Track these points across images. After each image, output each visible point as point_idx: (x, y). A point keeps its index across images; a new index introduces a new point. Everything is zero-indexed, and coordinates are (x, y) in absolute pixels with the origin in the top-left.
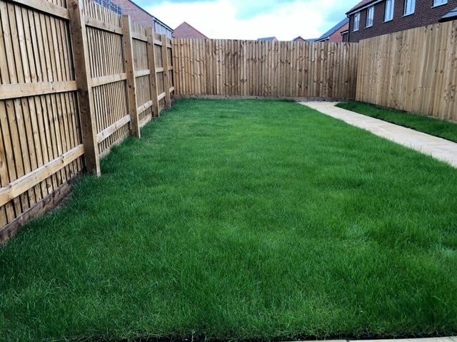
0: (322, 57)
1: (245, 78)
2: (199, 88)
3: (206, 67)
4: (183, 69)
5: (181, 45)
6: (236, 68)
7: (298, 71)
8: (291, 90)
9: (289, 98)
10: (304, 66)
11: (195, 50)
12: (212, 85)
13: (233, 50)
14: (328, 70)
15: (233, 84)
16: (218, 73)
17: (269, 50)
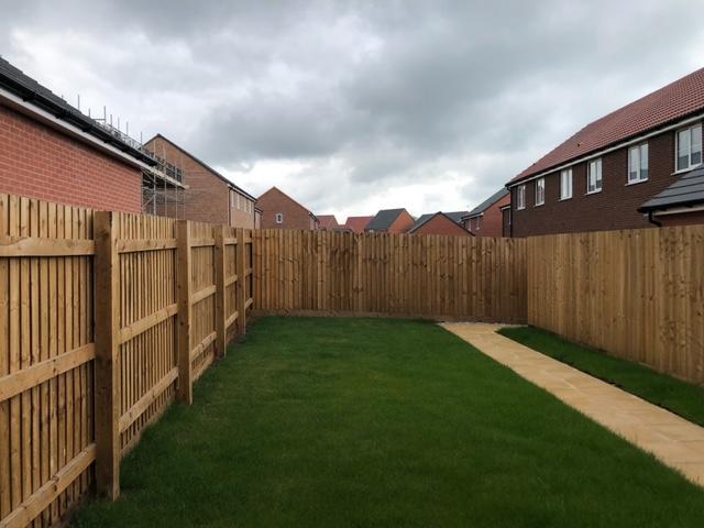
0: (474, 257)
1: (360, 287)
2: (291, 300)
3: (303, 270)
4: (268, 273)
5: (266, 238)
6: (347, 272)
7: (439, 278)
8: (429, 304)
9: (427, 317)
10: (447, 270)
11: (286, 246)
12: (310, 295)
13: (342, 245)
14: (483, 277)
15: (342, 295)
16: (319, 279)
17: (395, 247)
